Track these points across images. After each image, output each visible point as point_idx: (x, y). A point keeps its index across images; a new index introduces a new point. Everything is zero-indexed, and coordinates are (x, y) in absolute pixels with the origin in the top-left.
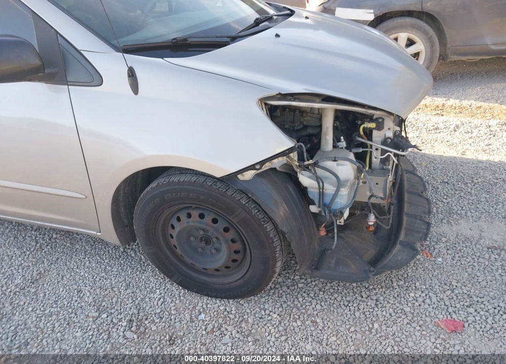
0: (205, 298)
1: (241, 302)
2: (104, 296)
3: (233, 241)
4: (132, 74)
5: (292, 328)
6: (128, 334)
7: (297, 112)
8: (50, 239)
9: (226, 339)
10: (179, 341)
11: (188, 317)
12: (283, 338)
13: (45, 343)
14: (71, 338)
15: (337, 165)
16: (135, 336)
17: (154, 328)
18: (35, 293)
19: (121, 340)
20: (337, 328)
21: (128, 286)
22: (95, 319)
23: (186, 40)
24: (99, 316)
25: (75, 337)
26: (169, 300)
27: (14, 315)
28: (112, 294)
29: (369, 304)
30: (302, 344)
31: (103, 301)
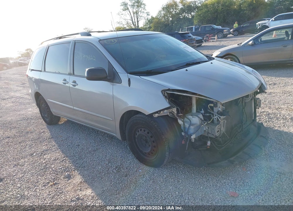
0: (145, 165)
1: (156, 169)
2: (113, 159)
3: (153, 142)
4: (129, 80)
5: (169, 181)
6: (114, 170)
7: (188, 98)
8: (105, 140)
9: (144, 179)
10: (128, 176)
11: (136, 170)
12: (164, 183)
13: (89, 168)
14: (97, 168)
15: (193, 117)
16: (116, 171)
17: (123, 171)
18: (93, 154)
19: (111, 172)
20: (186, 184)
21: (121, 157)
22: (107, 164)
23: (151, 71)
24: (108, 164)
25: (98, 168)
26: (132, 163)
27: (84, 159)
28: (115, 158)
29: (203, 180)
30: (169, 186)
31: (112, 160)
